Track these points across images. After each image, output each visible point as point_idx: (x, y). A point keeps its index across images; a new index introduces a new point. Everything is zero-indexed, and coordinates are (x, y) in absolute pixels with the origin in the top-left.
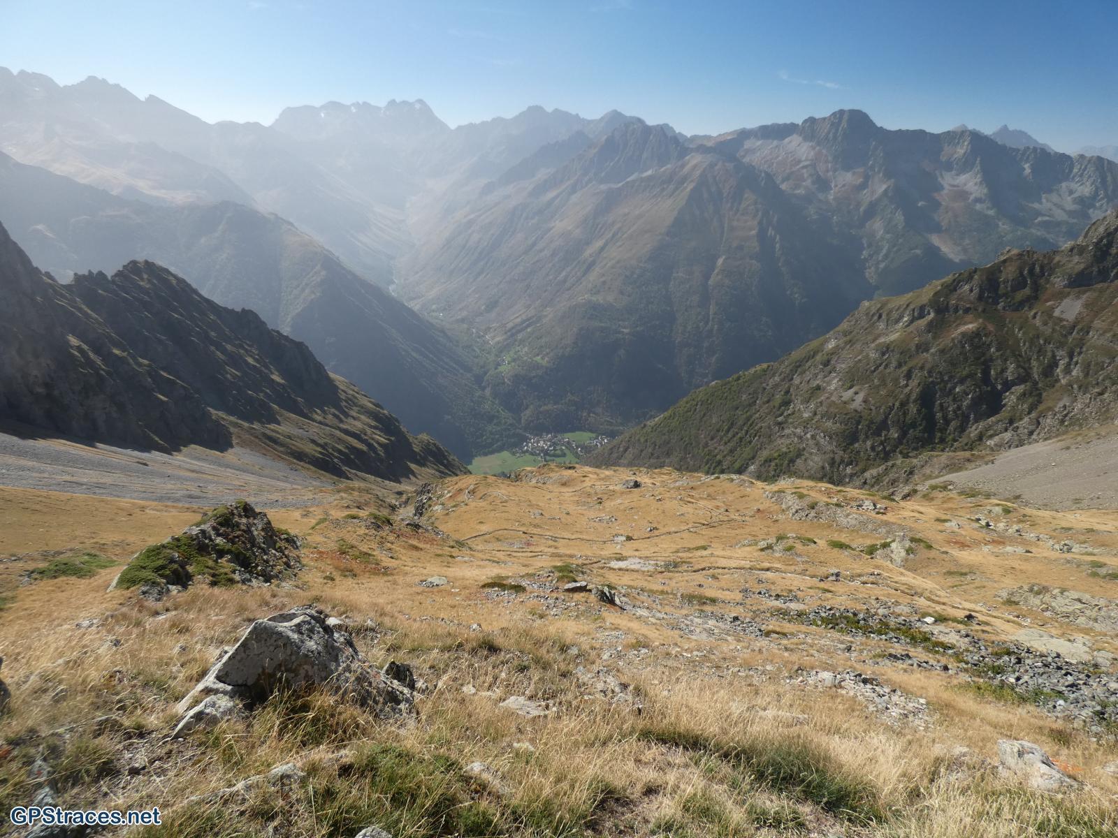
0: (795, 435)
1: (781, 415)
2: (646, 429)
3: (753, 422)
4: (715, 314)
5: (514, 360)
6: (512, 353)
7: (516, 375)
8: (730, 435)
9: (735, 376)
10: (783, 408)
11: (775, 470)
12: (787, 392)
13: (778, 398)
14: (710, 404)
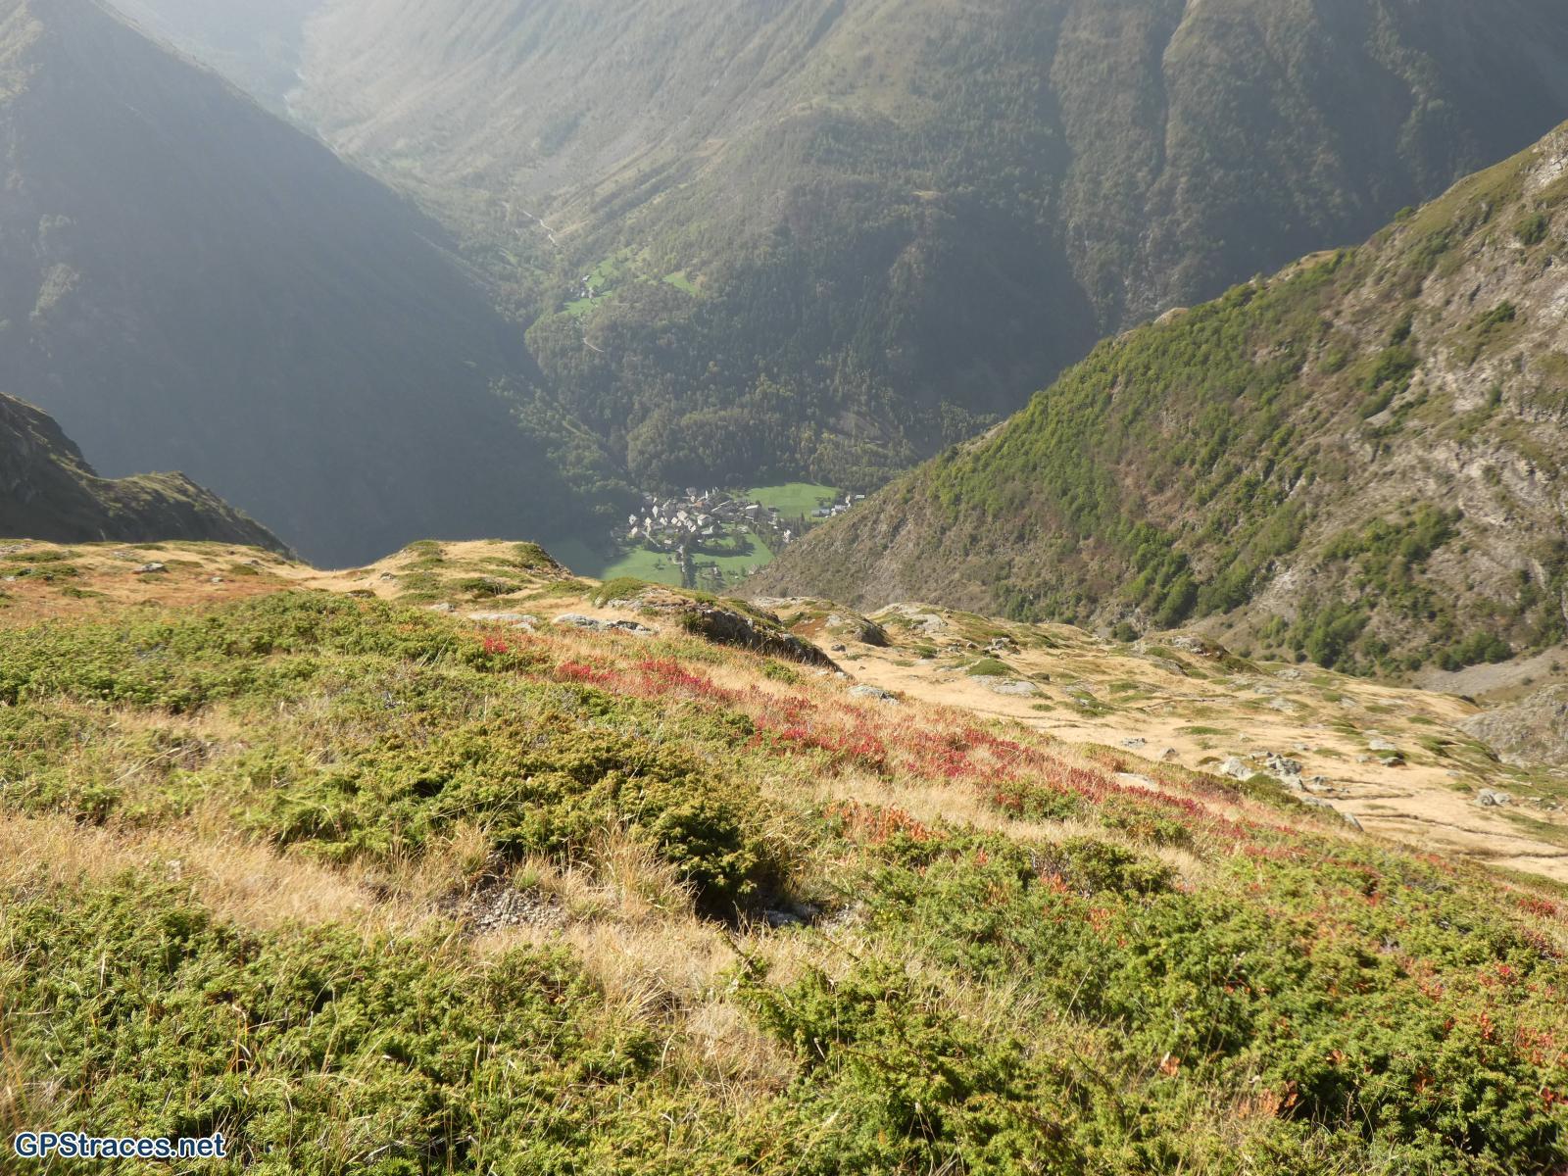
0: (1427, 469)
1: (1383, 406)
2: (959, 462)
3: (1290, 433)
4: (1182, 144)
5: (612, 284)
6: (606, 267)
7: (613, 327)
8: (1216, 474)
9: (1234, 292)
10: (1388, 384)
11: (1362, 586)
12: (1402, 334)
13: (1374, 351)
14: (1157, 379)
